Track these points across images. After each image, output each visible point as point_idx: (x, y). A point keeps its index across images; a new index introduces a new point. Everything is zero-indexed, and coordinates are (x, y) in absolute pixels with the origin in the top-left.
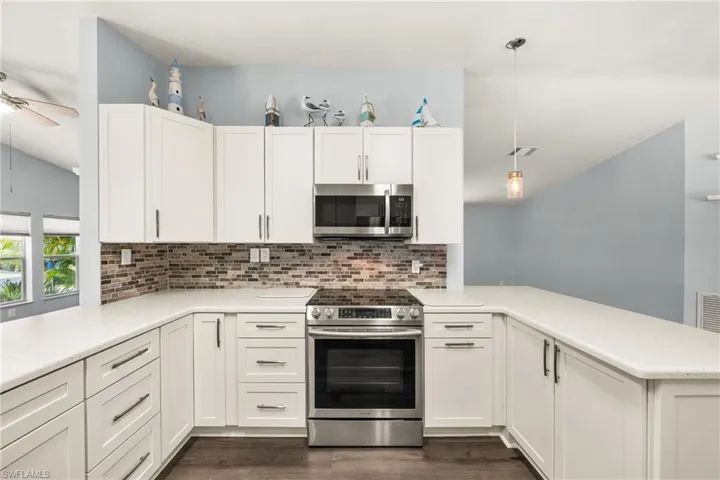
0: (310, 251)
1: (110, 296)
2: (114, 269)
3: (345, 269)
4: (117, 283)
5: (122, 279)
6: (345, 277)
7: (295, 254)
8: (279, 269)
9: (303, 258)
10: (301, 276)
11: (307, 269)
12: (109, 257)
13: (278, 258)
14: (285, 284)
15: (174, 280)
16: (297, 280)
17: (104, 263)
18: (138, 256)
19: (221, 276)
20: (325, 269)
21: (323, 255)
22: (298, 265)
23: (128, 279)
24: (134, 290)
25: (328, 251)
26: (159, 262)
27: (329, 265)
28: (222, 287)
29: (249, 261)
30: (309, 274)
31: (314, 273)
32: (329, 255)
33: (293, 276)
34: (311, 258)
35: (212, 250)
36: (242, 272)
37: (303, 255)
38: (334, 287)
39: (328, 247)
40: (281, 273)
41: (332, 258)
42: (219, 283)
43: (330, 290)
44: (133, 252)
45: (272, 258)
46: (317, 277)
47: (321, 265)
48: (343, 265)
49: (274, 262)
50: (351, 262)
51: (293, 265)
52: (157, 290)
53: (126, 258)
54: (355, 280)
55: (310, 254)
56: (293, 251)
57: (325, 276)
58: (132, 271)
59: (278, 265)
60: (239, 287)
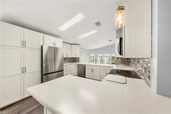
1: (117, 64)
2: (118, 61)
12: (117, 59)
18: (122, 59)
23: (120, 62)
26: (127, 61)
52: (126, 65)
53: (120, 59)
58: (121, 61)
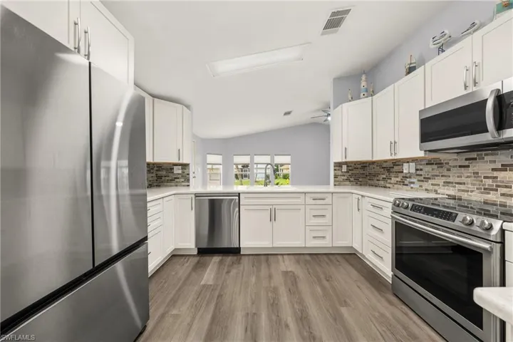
0: (448, 163)
1: (337, 183)
2: (339, 173)
3: (489, 182)
4: (341, 178)
5: (343, 177)
6: (487, 190)
7: (435, 167)
8: (421, 178)
9: (441, 170)
10: (439, 185)
11: (444, 179)
12: (337, 168)
13: (421, 170)
14: (426, 190)
15: (370, 182)
16: (436, 188)
17: (335, 170)
18: (350, 168)
19: (389, 181)
20: (463, 180)
21: (460, 166)
22: (437, 176)
23: (345, 178)
24: (348, 183)
25: (467, 163)
26: (362, 172)
27: (468, 177)
28: (389, 188)
29: (402, 172)
30: (447, 183)
31: (452, 183)
32: (468, 166)
33: (432, 184)
34: (449, 170)
35: (385, 165)
36: (399, 179)
37: (442, 167)
38: (474, 198)
39: (466, 159)
40: (422, 181)
41: (470, 170)
42: (388, 185)
43: (469, 201)
44: (347, 166)
45: (417, 170)
46: (455, 187)
47: (458, 177)
48: (485, 177)
49: (418, 172)
50: (495, 174)
51: (433, 176)
52: (361, 185)
53: (344, 168)
54: (503, 195)
55: (447, 166)
56: (433, 164)
57: (462, 187)
58: (347, 174)
59: (421, 175)
60: (398, 189)
